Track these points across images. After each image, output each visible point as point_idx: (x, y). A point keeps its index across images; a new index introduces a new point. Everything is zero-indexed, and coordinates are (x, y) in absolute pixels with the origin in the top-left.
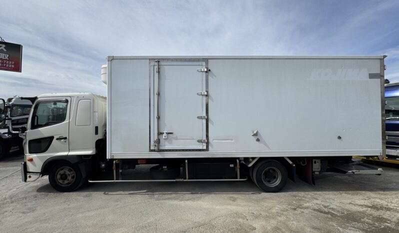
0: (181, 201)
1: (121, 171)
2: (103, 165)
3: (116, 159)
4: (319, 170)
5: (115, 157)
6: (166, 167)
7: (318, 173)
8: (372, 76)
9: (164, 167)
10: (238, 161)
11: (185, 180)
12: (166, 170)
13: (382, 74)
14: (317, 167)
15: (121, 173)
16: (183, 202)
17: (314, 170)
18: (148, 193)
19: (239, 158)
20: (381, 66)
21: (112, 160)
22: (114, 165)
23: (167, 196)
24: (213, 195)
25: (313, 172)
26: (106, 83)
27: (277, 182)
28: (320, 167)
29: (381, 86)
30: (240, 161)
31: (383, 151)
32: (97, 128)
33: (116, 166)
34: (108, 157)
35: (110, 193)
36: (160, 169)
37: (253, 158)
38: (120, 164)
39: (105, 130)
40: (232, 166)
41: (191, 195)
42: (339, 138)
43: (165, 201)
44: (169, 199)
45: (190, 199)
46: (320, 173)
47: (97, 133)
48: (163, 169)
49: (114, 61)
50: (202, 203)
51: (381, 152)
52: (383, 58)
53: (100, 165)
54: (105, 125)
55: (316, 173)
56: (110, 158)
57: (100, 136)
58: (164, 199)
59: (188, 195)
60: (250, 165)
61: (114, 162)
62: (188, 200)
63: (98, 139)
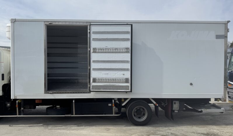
0: (68, 130)
1: (22, 109)
2: (9, 105)
3: (18, 99)
4: (178, 109)
5: (17, 98)
6: (59, 106)
7: (177, 111)
8: (218, 37)
9: (57, 107)
10: (113, 101)
11: (72, 116)
12: (60, 108)
13: (226, 35)
14: (176, 106)
15: (23, 110)
16: (69, 131)
17: (174, 109)
18: (44, 126)
19: (114, 99)
20: (225, 29)
21: (15, 100)
22: (17, 104)
23: (57, 128)
24: (94, 127)
25: (174, 111)
26: (10, 39)
27: (144, 118)
28: (179, 107)
29: (225, 44)
30: (115, 101)
31: (224, 94)
32: (3, 75)
33: (18, 105)
34: (12, 97)
35: (13, 126)
36: (55, 108)
37: (126, 99)
38: (22, 103)
39: (10, 77)
40: (110, 105)
41: (77, 127)
42: (191, 84)
43: (56, 130)
44: (59, 129)
45: (75, 130)
46: (178, 112)
47: (3, 79)
48: (56, 108)
49: (16, 23)
50: (83, 131)
51: (223, 95)
52: (227, 23)
53: (6, 105)
54: (10, 73)
55: (175, 111)
56: (13, 98)
57: (5, 82)
58: (55, 129)
59: (74, 127)
60: (123, 105)
61: (17, 101)
62: (73, 130)
63: (4, 84)
